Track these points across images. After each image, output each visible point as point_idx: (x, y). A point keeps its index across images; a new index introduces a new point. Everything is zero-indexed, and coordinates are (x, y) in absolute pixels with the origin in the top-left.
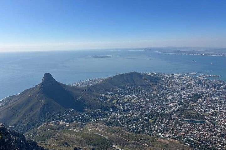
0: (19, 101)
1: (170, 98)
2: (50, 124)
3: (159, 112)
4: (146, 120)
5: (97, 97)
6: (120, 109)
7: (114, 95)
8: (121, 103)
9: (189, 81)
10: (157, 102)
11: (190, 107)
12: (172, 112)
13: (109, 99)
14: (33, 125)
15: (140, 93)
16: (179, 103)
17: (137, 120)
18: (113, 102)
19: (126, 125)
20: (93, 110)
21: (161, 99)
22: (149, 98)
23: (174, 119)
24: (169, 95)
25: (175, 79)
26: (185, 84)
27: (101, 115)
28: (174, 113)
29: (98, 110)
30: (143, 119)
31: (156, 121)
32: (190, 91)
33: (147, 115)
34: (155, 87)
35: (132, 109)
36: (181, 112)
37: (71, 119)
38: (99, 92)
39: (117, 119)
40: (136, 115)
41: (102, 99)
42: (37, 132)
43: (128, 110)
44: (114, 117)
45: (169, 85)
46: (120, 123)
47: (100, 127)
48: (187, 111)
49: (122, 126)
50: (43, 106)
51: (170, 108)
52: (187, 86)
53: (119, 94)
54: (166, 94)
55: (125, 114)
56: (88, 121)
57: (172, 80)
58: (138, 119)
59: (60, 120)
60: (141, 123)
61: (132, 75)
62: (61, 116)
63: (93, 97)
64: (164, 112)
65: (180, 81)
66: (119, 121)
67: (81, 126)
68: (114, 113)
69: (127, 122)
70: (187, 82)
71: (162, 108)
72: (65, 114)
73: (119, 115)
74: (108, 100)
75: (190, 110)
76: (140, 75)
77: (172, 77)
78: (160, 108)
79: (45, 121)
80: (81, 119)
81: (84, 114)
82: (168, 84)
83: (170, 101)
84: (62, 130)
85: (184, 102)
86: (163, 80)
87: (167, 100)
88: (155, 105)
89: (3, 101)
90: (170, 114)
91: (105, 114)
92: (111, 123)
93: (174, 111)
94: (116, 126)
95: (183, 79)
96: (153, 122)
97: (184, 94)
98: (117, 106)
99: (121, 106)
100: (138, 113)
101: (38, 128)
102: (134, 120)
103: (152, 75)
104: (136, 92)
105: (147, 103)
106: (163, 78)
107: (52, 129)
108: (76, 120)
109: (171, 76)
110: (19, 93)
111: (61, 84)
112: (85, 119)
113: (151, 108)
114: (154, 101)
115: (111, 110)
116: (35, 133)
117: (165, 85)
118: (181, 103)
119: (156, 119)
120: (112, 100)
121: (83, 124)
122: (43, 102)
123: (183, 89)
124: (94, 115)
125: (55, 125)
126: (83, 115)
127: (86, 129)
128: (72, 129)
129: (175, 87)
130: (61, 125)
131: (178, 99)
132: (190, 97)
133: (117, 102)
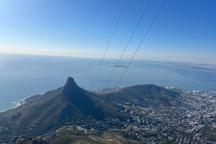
0: (42, 102)
1: (190, 116)
2: (69, 129)
3: (179, 130)
4: (165, 137)
5: (115, 106)
6: (137, 121)
7: (131, 105)
8: (138, 115)
9: (210, 100)
10: (175, 118)
11: (212, 128)
12: (193, 132)
13: (126, 109)
14: (53, 126)
15: (157, 107)
16: (200, 123)
17: (155, 135)
18: (130, 113)
19: (144, 140)
20: (110, 119)
21: (180, 116)
22: (167, 113)
23: (196, 140)
24: (189, 112)
25: (194, 96)
26: (206, 102)
27: (118, 126)
28: (196, 133)
29: (115, 120)
30: (161, 135)
31: (176, 139)
32: (212, 110)
33: (166, 131)
34: (174, 102)
35: (149, 123)
36: (203, 133)
37: (89, 126)
38: (117, 101)
39: (135, 132)
40: (154, 129)
41: (119, 108)
42: (57, 135)
43: (145, 124)
44: (132, 130)
45: (188, 102)
46: (138, 136)
47: (119, 139)
48: (209, 133)
49: (140, 140)
50: (64, 109)
51: (191, 127)
52: (208, 105)
53: (136, 105)
54: (185, 111)
55: (143, 127)
56: (106, 129)
57: (191, 97)
58: (157, 134)
59: (78, 125)
60: (160, 139)
61: (150, 87)
62: (80, 121)
63: (110, 105)
64: (184, 130)
65: (199, 99)
66: (137, 134)
67: (99, 135)
68: (131, 125)
69: (145, 137)
70: (207, 100)
71: (182, 125)
72: (83, 119)
73: (136, 127)
74: (125, 111)
75: (213, 132)
76: (158, 89)
77: (191, 94)
78: (179, 125)
79: (64, 125)
80: (98, 127)
81: (102, 122)
82: (187, 100)
83: (190, 119)
84: (81, 136)
85: (205, 122)
86: (182, 96)
87: (186, 118)
88: (174, 122)
89: (28, 99)
90: (191, 134)
91: (122, 125)
92: (129, 135)
93: (195, 130)
94: (134, 139)
95: (203, 96)
96: (172, 140)
97: (205, 113)
98: (134, 118)
99: (138, 118)
100: (156, 128)
101: (57, 131)
102: (152, 136)
103: (170, 89)
104: (154, 105)
105: (166, 118)
106: (181, 93)
107: (72, 134)
108: (94, 127)
109: (189, 92)
110: (43, 94)
111: (82, 89)
112: (103, 127)
113: (170, 125)
114: (173, 117)
115: (128, 121)
116: (55, 135)
117: (184, 101)
118: (202, 123)
119: (176, 137)
120: (129, 111)
121: (100, 133)
122: (64, 105)
123: (204, 107)
124: (111, 125)
125: (74, 130)
126: (100, 122)
127: (103, 138)
128: (91, 137)
129: (195, 105)
130: (79, 131)
131: (199, 118)
132: (212, 117)
133: (134, 113)
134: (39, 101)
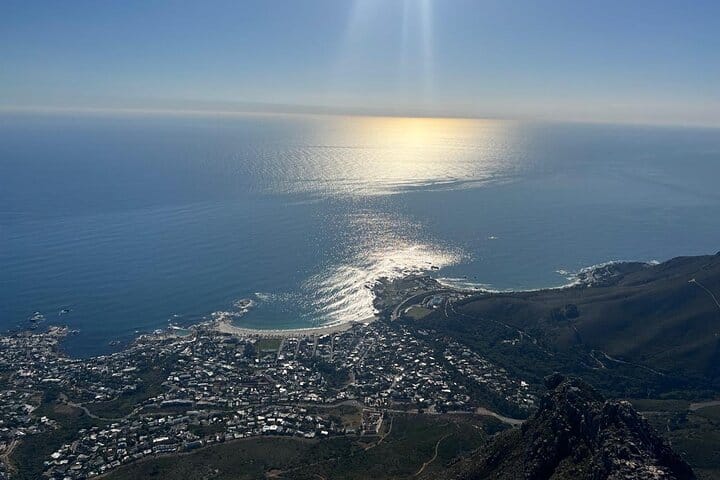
42: (691, 419)
89: (604, 270)
101: (694, 407)
110: (656, 263)
116: (684, 420)
134: (638, 283)
